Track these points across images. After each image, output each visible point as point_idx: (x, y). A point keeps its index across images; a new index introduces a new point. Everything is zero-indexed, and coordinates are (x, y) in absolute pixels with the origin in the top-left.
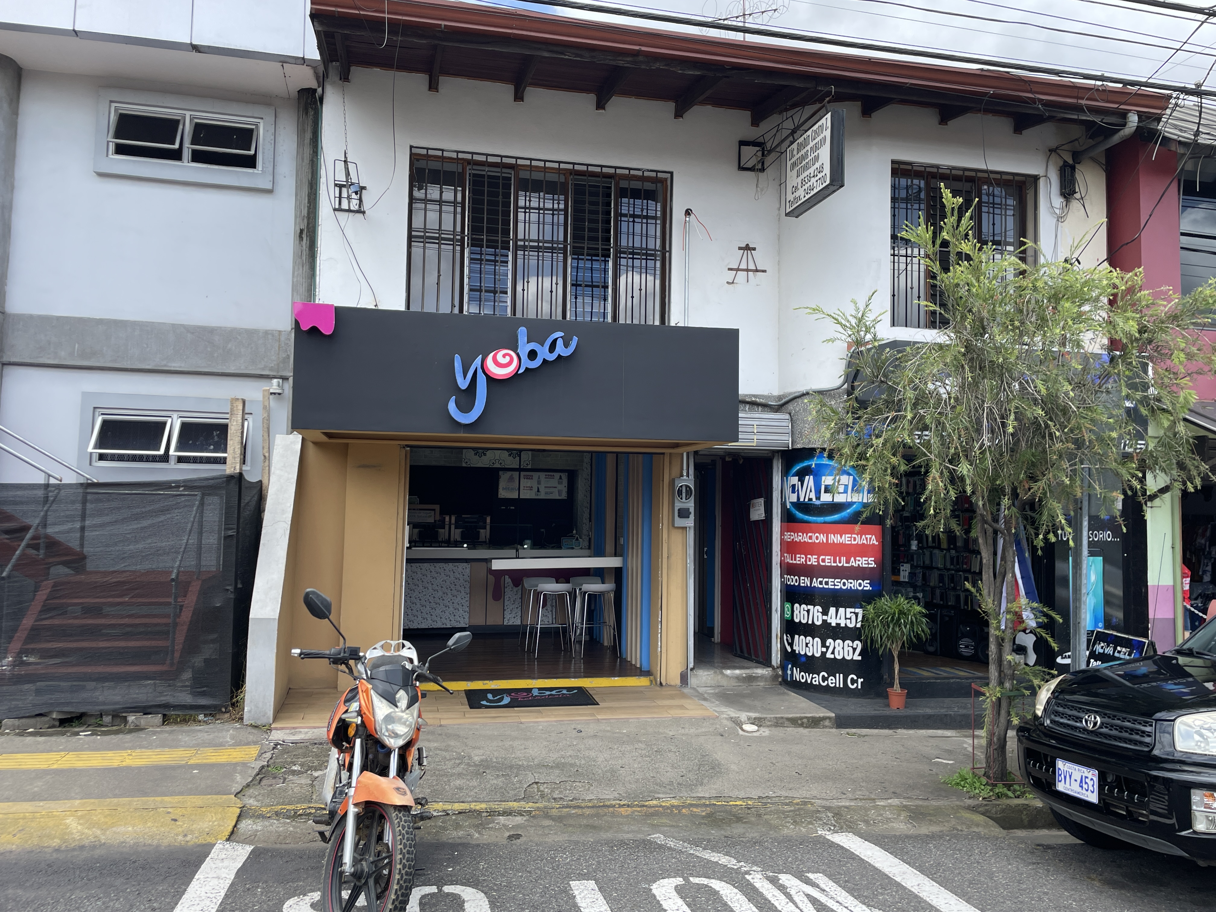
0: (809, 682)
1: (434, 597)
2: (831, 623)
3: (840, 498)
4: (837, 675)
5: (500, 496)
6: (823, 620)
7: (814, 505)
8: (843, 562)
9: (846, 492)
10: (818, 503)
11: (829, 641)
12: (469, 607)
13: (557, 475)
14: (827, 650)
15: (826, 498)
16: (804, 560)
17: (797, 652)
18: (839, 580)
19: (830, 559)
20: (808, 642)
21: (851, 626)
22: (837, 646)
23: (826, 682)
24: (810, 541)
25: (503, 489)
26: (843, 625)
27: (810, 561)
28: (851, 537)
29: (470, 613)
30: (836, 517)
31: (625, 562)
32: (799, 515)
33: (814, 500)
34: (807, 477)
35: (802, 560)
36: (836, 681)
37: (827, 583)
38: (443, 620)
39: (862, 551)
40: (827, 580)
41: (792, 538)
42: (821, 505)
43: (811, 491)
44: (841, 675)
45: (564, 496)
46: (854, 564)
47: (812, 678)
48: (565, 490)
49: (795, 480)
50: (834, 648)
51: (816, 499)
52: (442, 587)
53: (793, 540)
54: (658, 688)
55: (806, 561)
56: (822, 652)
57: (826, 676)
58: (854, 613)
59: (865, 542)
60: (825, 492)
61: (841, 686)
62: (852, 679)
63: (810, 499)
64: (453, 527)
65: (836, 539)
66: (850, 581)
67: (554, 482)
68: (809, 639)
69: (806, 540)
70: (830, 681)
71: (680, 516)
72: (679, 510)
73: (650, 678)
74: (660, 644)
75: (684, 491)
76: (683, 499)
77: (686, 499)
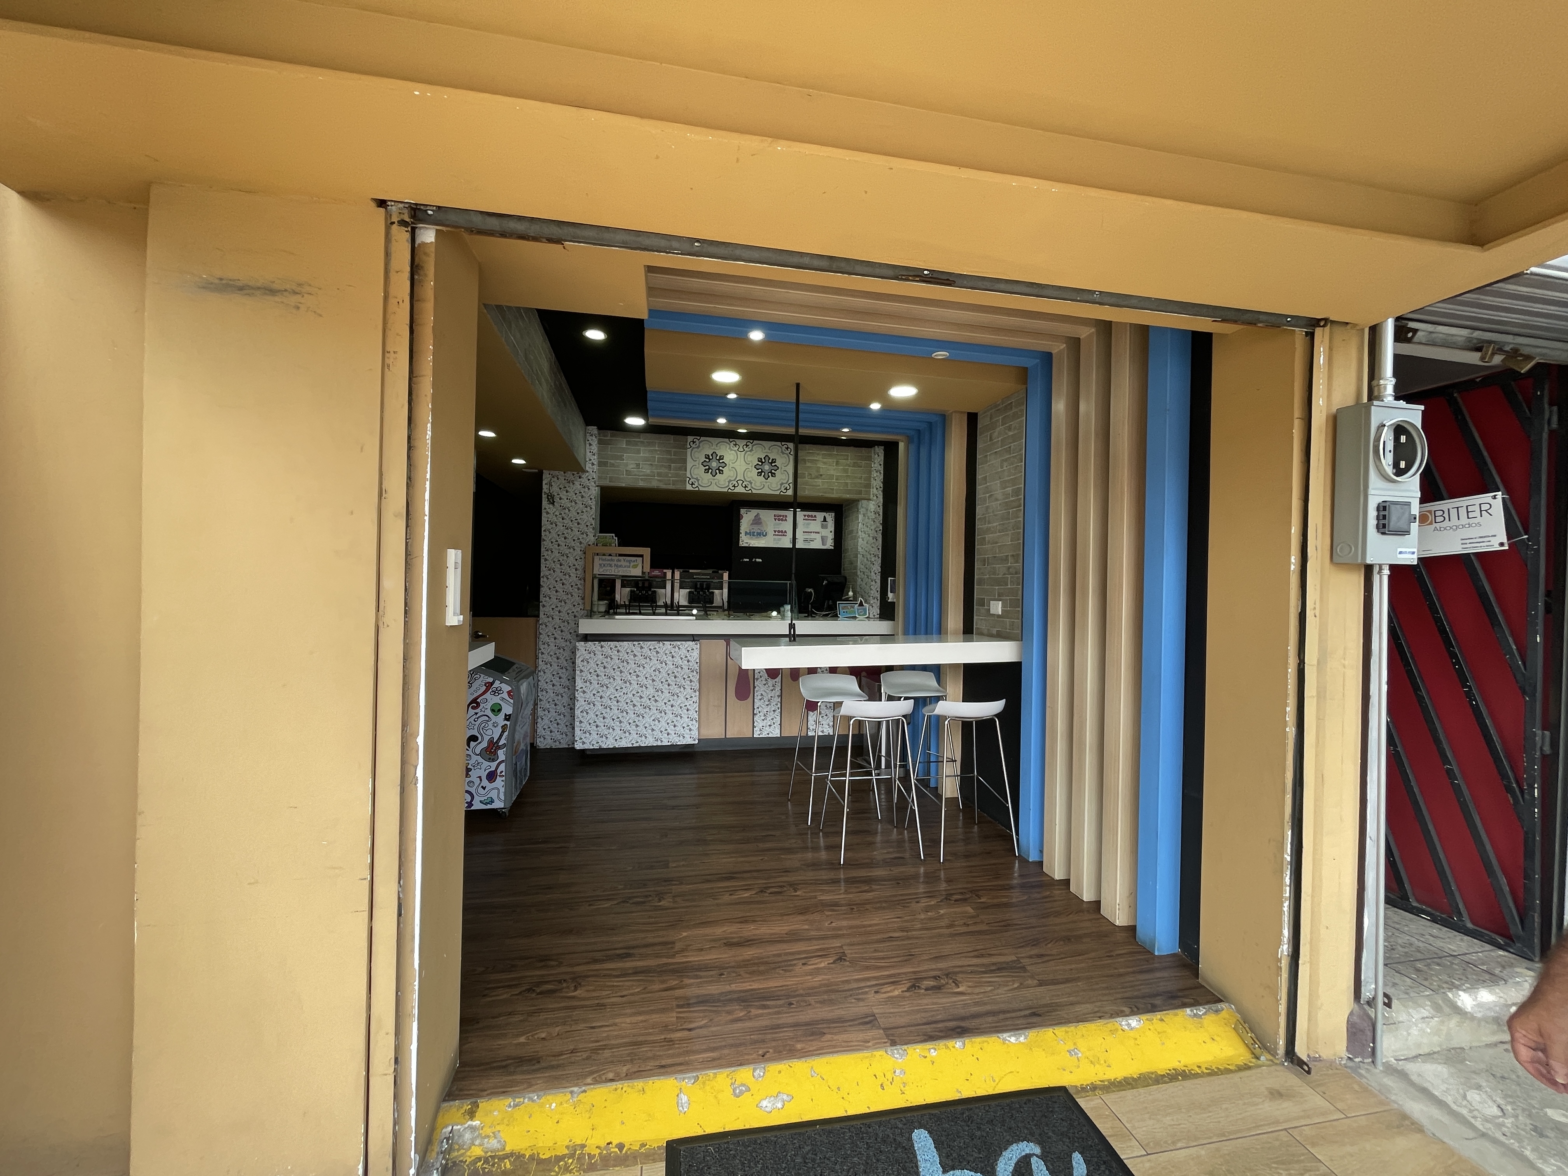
1: (641, 697)
5: (741, 544)
12: (699, 712)
13: (820, 515)
25: (746, 533)
29: (699, 722)
31: (1025, 650)
38: (657, 733)
45: (829, 545)
48: (830, 536)
52: (653, 680)
64: (677, 585)
67: (815, 525)
71: (1383, 528)
72: (1383, 508)
73: (1226, 1011)
74: (1286, 933)
75: (1390, 446)
76: (1389, 470)
77: (1400, 472)
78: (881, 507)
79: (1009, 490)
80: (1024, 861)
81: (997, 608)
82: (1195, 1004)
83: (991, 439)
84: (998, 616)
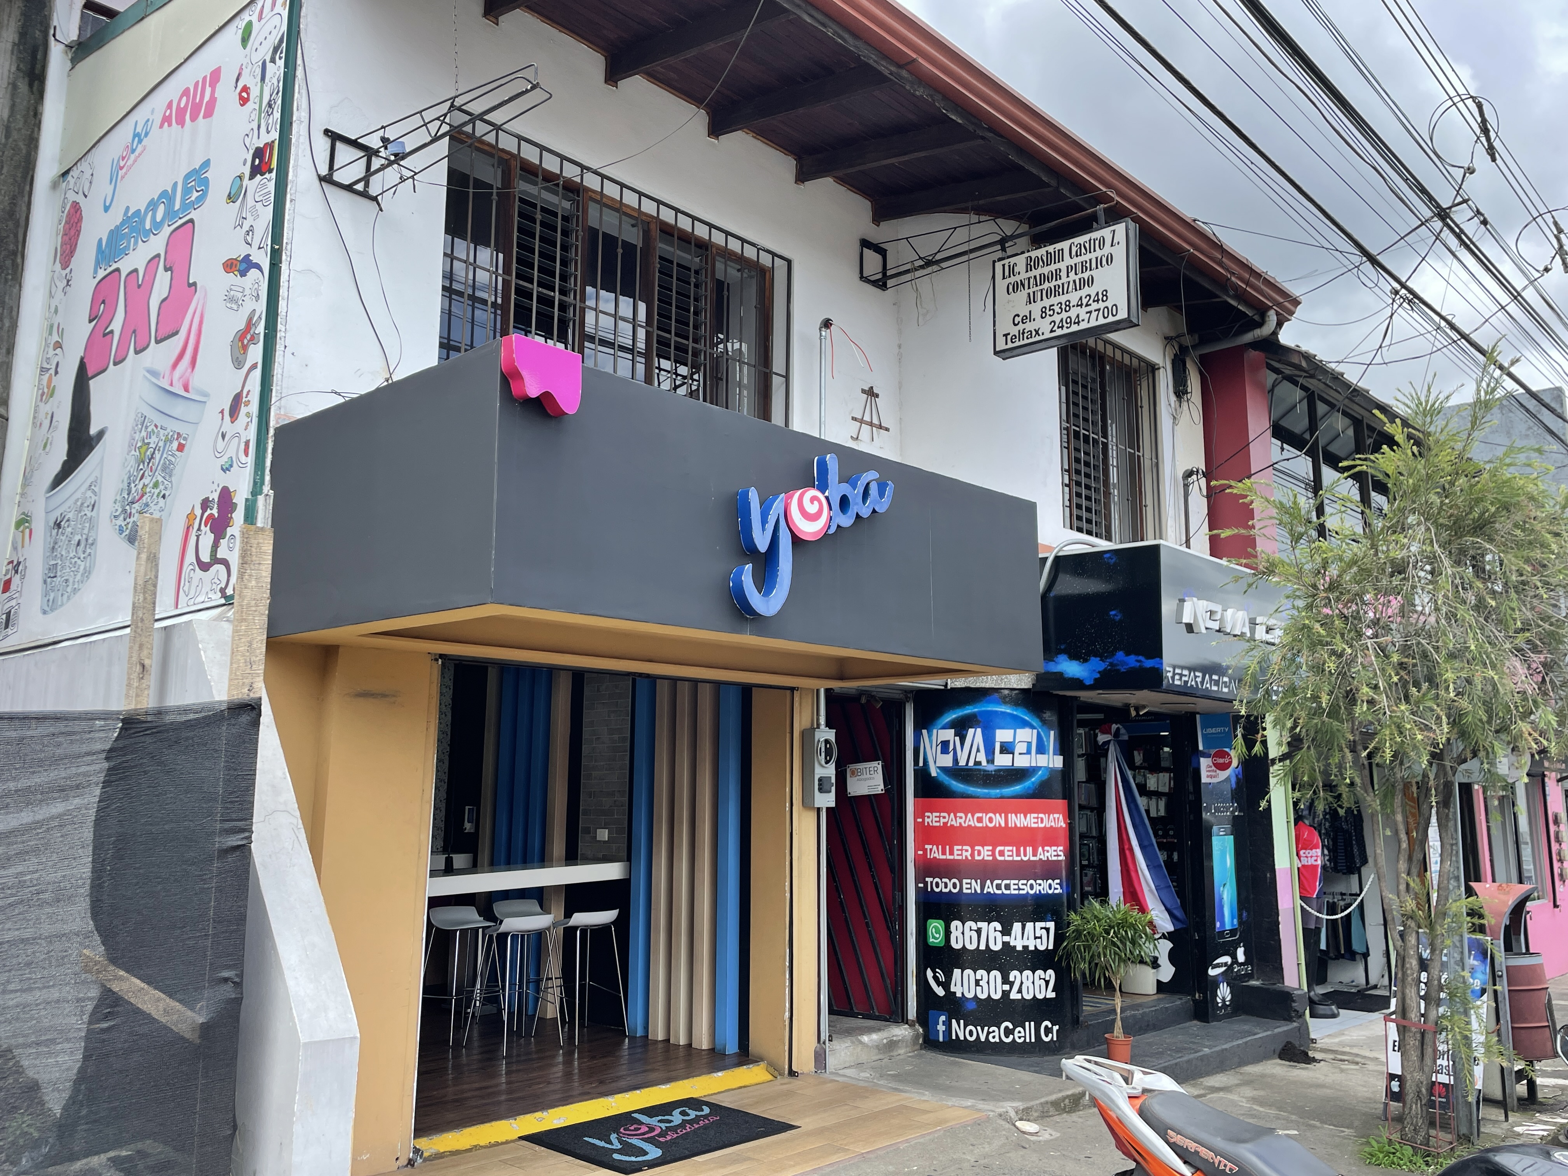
0: (983, 1039)
2: (1015, 947)
3: (1022, 762)
4: (1027, 1024)
6: (1003, 943)
7: (985, 771)
8: (1028, 855)
9: (1029, 752)
10: (990, 768)
11: (1014, 975)
14: (1011, 988)
15: (1002, 761)
16: (968, 854)
17: (959, 995)
18: (1025, 882)
19: (1012, 851)
20: (978, 977)
21: (1042, 948)
22: (1024, 980)
23: (1011, 1037)
24: (980, 825)
26: (1032, 948)
27: (979, 854)
28: (1037, 818)
30: (1017, 788)
31: (631, 869)
32: (957, 786)
33: (984, 763)
34: (971, 731)
35: (965, 853)
36: (1024, 1034)
37: (1007, 887)
39: (1048, 837)
40: (1007, 882)
41: (942, 820)
42: (995, 771)
43: (978, 750)
44: (1032, 1023)
46: (1042, 857)
47: (989, 1033)
49: (948, 734)
50: (1022, 983)
51: (988, 762)
53: (945, 824)
54: (787, 1079)
55: (972, 855)
56: (1003, 991)
57: (1011, 1027)
58: (1045, 928)
59: (1053, 824)
60: (1001, 752)
61: (1033, 1040)
62: (1046, 1027)
63: (978, 763)
65: (1018, 820)
66: (1038, 882)
68: (981, 973)
69: (971, 823)
70: (1016, 1035)
71: (821, 790)
72: (820, 780)
73: (763, 1065)
74: (787, 1005)
75: (823, 749)
76: (823, 762)
77: (827, 762)
78: (449, 726)
79: (616, 737)
80: (633, 1038)
81: (603, 835)
82: (748, 1064)
83: (598, 690)
84: (605, 842)
